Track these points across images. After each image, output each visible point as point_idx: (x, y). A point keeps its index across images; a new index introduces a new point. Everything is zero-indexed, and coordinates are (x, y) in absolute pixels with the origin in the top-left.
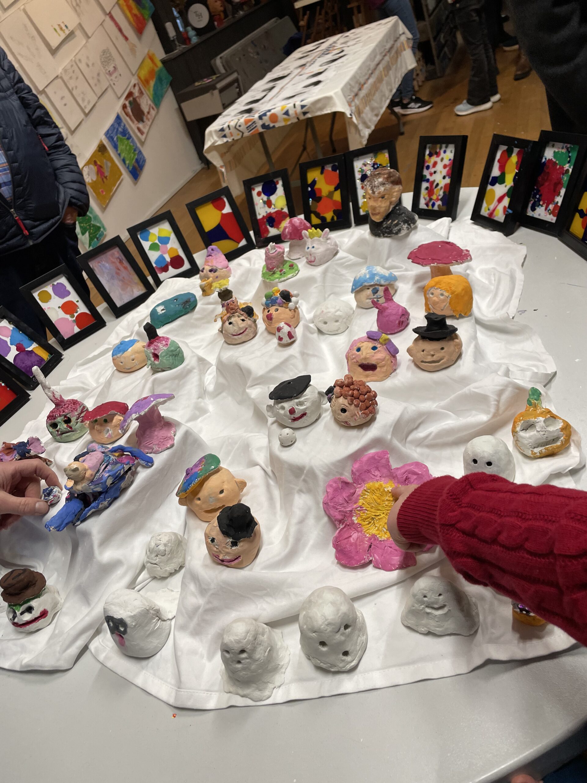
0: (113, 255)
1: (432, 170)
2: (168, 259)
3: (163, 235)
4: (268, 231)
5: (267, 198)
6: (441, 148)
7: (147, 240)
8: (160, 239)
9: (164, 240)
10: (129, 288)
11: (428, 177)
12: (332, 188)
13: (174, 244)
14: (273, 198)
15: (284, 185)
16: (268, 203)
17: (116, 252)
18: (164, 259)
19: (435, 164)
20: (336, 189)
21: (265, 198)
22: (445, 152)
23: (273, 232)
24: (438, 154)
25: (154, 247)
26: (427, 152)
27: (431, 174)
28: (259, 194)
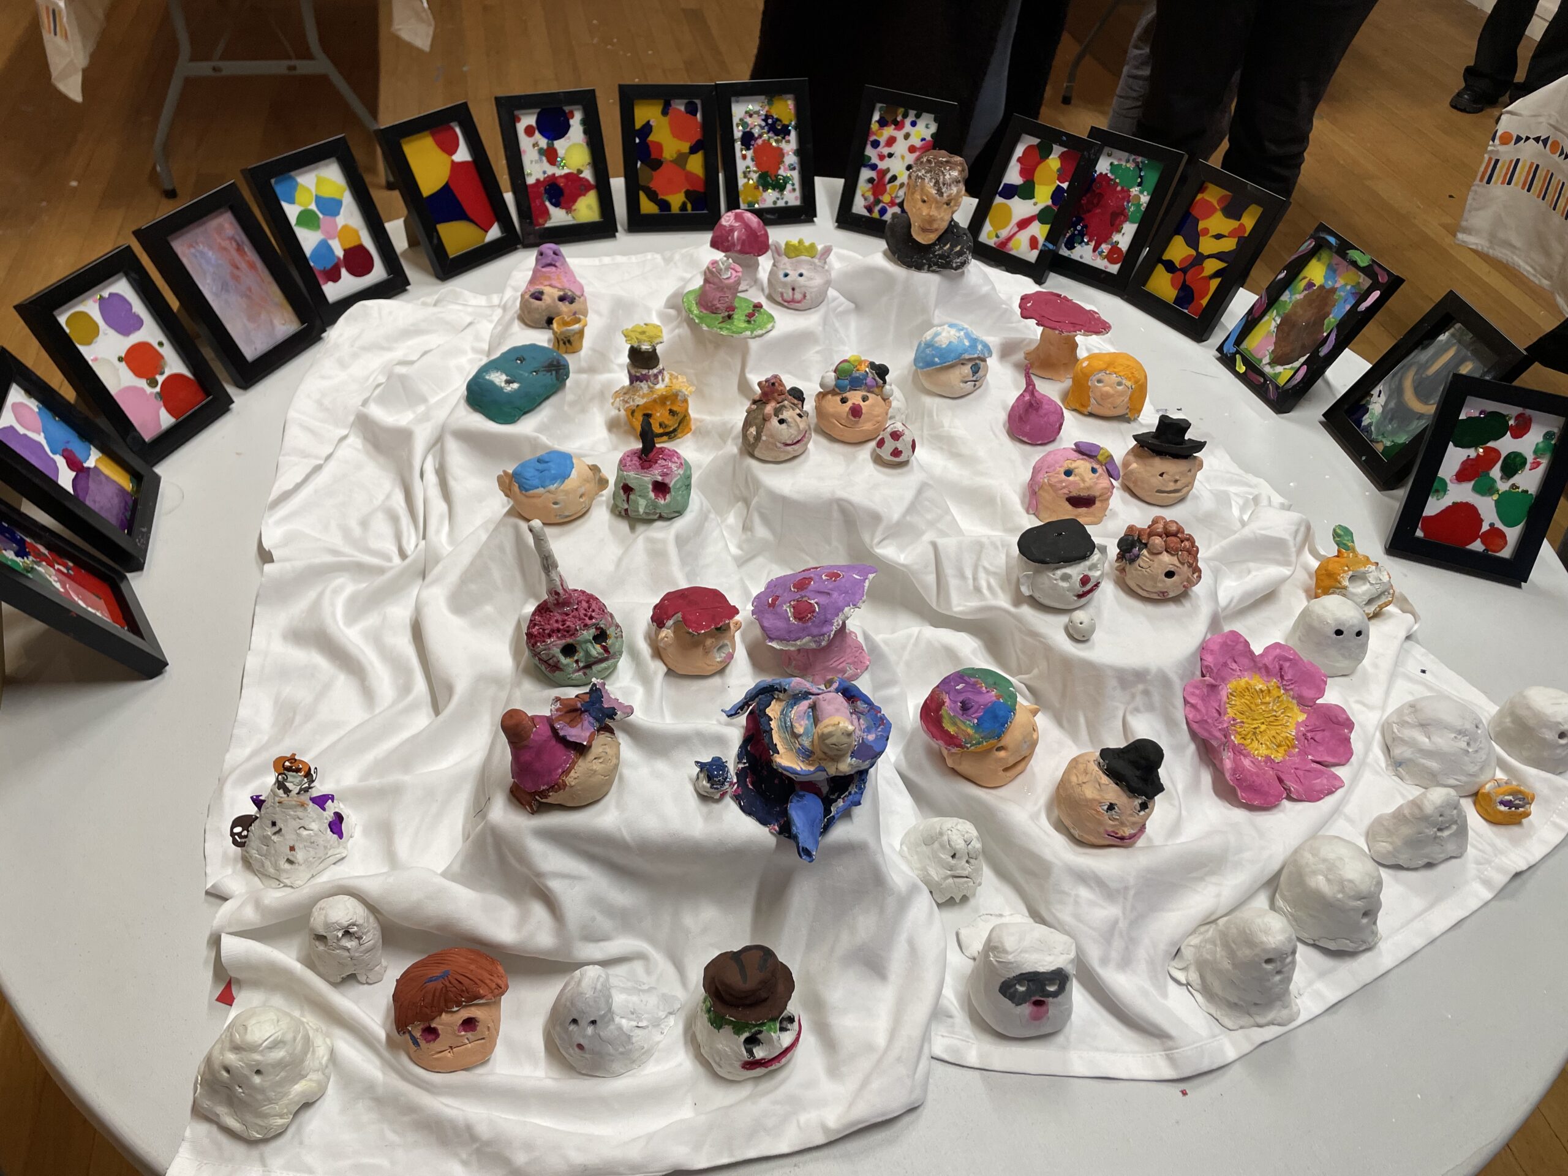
0: (220, 230)
1: (886, 151)
2: (340, 253)
3: (328, 192)
4: (546, 214)
5: (548, 144)
6: (905, 116)
7: (292, 201)
8: (319, 200)
9: (330, 207)
10: (263, 316)
11: (875, 160)
12: (685, 147)
13: (350, 216)
14: (560, 145)
15: (584, 122)
16: (551, 155)
17: (225, 224)
18: (330, 249)
19: (891, 141)
20: (693, 150)
21: (543, 142)
22: (914, 124)
23: (558, 217)
24: (899, 126)
25: (307, 218)
26: (876, 117)
27: (882, 157)
28: (529, 131)
